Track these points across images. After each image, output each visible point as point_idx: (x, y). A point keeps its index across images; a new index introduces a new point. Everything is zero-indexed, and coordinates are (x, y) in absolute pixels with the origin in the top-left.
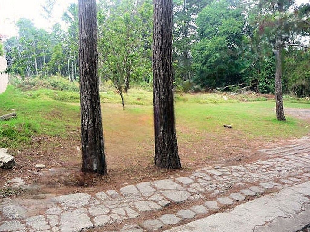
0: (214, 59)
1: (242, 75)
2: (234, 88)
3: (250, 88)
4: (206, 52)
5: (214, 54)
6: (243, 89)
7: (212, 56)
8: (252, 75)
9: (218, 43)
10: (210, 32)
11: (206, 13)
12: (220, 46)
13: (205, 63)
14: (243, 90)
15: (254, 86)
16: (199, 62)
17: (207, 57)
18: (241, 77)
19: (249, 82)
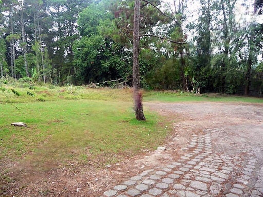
0: (93, 56)
1: (119, 71)
2: (112, 83)
3: (126, 83)
4: (86, 49)
5: (92, 51)
6: (120, 83)
7: (91, 53)
8: (128, 72)
9: (96, 41)
10: (90, 31)
11: (85, 14)
12: (97, 43)
13: (85, 60)
14: (120, 85)
15: (129, 81)
16: (79, 58)
17: (87, 54)
18: (118, 74)
19: (125, 78)
